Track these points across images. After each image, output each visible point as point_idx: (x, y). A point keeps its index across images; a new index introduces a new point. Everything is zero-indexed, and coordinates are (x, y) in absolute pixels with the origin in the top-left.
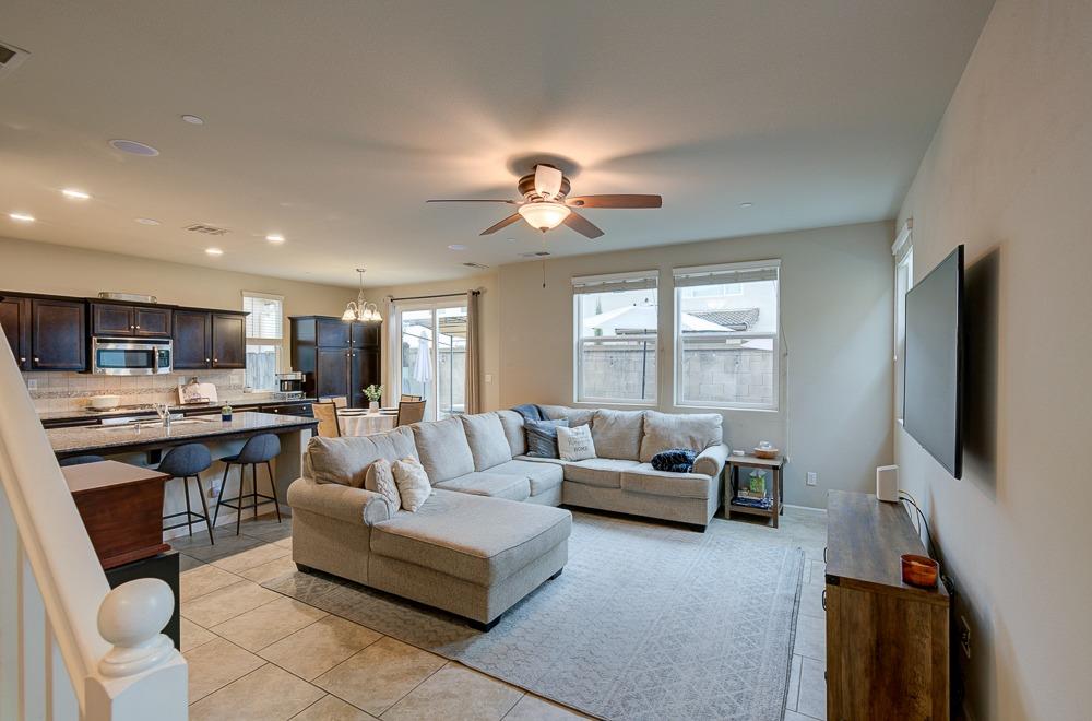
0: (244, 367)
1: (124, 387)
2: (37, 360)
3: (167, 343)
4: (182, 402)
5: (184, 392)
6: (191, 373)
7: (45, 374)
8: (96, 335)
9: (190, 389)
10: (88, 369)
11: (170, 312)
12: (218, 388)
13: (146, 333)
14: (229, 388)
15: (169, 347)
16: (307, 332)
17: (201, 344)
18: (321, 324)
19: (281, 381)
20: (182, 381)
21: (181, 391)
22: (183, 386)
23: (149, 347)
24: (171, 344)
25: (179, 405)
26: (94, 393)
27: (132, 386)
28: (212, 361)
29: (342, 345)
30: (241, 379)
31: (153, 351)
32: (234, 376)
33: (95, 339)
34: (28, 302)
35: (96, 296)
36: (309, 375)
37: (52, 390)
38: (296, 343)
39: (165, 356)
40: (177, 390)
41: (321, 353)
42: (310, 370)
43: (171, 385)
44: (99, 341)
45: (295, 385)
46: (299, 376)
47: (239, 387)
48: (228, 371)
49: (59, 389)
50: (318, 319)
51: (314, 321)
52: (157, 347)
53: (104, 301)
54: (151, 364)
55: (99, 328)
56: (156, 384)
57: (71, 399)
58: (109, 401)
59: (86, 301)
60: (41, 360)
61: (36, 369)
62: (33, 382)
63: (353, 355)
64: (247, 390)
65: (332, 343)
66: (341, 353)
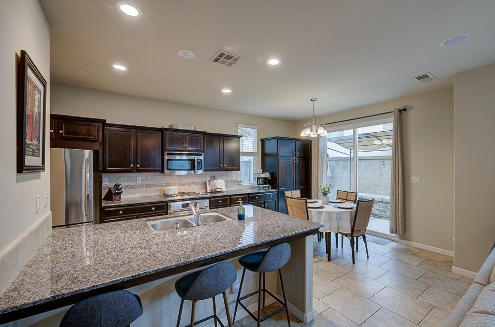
0: (239, 170)
1: (181, 181)
2: (138, 165)
3: (201, 155)
4: (209, 191)
5: (209, 185)
6: (213, 173)
7: (144, 174)
8: (166, 150)
9: (212, 182)
10: (163, 171)
11: (202, 136)
12: (226, 182)
13: (190, 149)
14: (231, 182)
15: (202, 158)
16: (271, 148)
17: (218, 156)
18: (280, 142)
19: (258, 178)
20: (208, 178)
21: (208, 184)
22: (209, 181)
23: (192, 157)
24: (203, 156)
25: (207, 192)
26: (167, 185)
27: (185, 181)
28: (223, 166)
29: (291, 155)
30: (237, 177)
31: (194, 160)
32: (234, 175)
33: (165, 153)
34: (134, 130)
35: (167, 127)
36: (272, 174)
37: (148, 183)
38: (264, 155)
39: (199, 163)
40: (206, 183)
41: (280, 161)
42: (273, 171)
43: (203, 180)
44: (168, 154)
45: (266, 181)
46: (267, 175)
47: (236, 181)
48: (230, 172)
49: (151, 183)
50: (278, 139)
51: (276, 140)
52: (196, 158)
53: (170, 130)
54: (193, 168)
55: (168, 147)
56: (196, 180)
57: (157, 188)
58: (173, 190)
59: (162, 130)
60: (140, 166)
61: (139, 171)
62: (139, 178)
63: (297, 162)
64: (240, 183)
65: (286, 154)
66: (290, 160)
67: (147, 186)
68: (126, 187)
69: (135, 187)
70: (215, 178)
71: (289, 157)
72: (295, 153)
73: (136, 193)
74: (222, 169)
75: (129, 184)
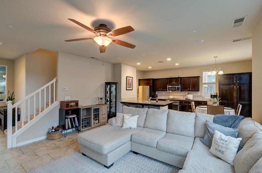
14: (198, 96)
18: (221, 77)
19: (211, 95)
41: (222, 86)
52: (177, 86)
54: (176, 90)
60: (162, 89)
61: (162, 91)
62: (164, 93)
63: (238, 87)
64: (203, 97)
65: (226, 83)
66: (231, 86)
67: (166, 95)
68: (159, 95)
69: (163, 95)
70: (189, 94)
71: (230, 84)
72: (235, 82)
73: (163, 97)
74: (189, 90)
75: (161, 94)
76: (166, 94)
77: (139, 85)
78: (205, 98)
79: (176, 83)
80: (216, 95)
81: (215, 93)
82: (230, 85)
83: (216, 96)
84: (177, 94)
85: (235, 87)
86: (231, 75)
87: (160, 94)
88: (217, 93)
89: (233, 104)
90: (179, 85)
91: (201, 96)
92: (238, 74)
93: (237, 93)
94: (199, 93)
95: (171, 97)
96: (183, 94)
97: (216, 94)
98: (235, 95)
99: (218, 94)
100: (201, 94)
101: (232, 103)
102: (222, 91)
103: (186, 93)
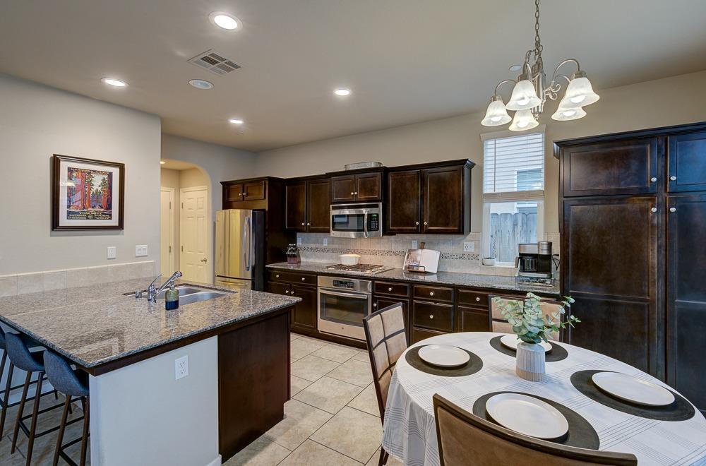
2: (308, 224)
8: (332, 203)
11: (380, 174)
14: (462, 257)
15: (379, 211)
18: (572, 156)
20: (414, 246)
24: (380, 207)
30: (479, 247)
31: (365, 215)
33: (331, 206)
34: (305, 183)
39: (375, 219)
43: (405, 249)
44: (334, 208)
50: (565, 147)
55: (334, 198)
56: (394, 247)
60: (312, 224)
61: (311, 231)
62: (326, 240)
63: (673, 210)
64: (488, 262)
65: (601, 187)
66: (629, 206)
67: (333, 251)
69: (323, 250)
70: (422, 246)
71: (621, 195)
72: (654, 180)
73: (323, 258)
74: (420, 230)
75: (317, 245)
76: (332, 246)
77: (227, 205)
78: (497, 264)
79: (362, 197)
80: (545, 253)
81: (539, 244)
82: (621, 201)
83: (548, 257)
84: (377, 248)
85: (654, 210)
86: (628, 139)
87: (313, 246)
88: (550, 245)
89: (642, 308)
90: (377, 206)
91: (476, 257)
92: (670, 134)
93: (666, 249)
94: (467, 244)
95: (349, 259)
96: (400, 248)
97: (545, 247)
98: (654, 257)
99: (556, 249)
100: (475, 247)
101: (635, 306)
102: (578, 234)
103: (414, 240)
